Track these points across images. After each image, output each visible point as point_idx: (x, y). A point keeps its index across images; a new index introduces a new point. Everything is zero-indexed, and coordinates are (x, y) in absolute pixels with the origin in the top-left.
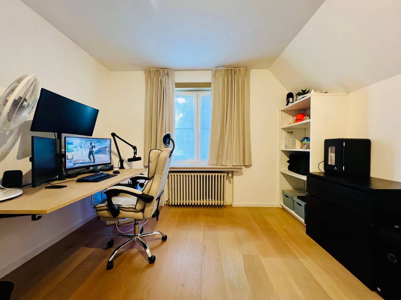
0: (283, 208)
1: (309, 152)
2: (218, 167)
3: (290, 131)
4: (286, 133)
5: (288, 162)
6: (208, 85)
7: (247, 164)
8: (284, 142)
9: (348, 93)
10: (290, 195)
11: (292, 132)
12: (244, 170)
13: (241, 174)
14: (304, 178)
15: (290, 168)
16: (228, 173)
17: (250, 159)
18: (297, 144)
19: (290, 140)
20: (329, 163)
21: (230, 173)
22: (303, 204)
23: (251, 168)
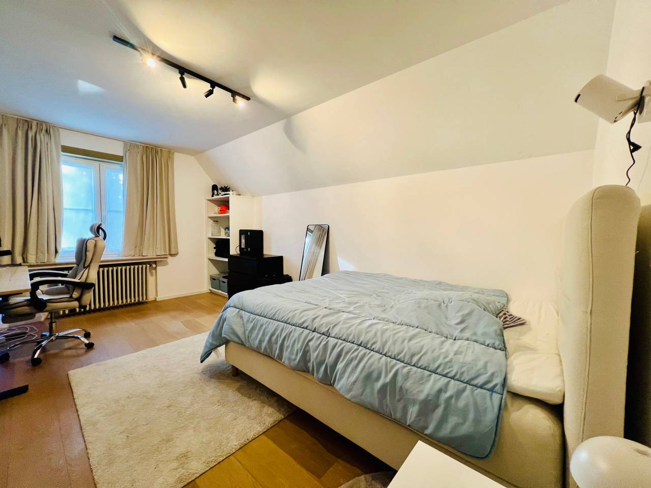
0: (211, 292)
1: (229, 239)
2: (137, 258)
3: (215, 220)
4: (212, 221)
5: (214, 248)
6: (119, 159)
7: (173, 252)
8: (210, 229)
9: (253, 197)
10: (216, 277)
11: (217, 221)
12: (170, 259)
13: (166, 264)
14: (226, 260)
15: (217, 254)
16: (150, 263)
17: (177, 247)
18: (222, 233)
19: (216, 227)
20: (242, 247)
21: (152, 264)
22: (226, 280)
23: (177, 256)
